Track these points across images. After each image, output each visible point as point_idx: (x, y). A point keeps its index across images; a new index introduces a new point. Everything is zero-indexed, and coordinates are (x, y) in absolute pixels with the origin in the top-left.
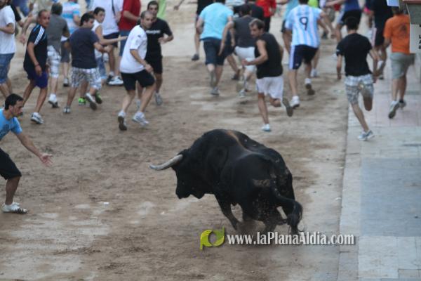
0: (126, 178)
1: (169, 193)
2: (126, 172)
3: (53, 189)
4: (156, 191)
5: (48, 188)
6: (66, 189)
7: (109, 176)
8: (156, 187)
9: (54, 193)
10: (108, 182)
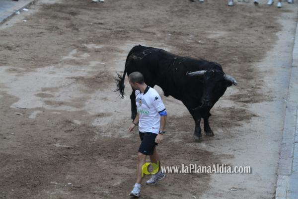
0: (181, 22)
1: (203, 31)
2: (182, 19)
3: (143, 26)
4: (196, 30)
5: (140, 25)
6: (149, 26)
7: (172, 21)
8: (197, 27)
9: (143, 28)
10: (172, 24)
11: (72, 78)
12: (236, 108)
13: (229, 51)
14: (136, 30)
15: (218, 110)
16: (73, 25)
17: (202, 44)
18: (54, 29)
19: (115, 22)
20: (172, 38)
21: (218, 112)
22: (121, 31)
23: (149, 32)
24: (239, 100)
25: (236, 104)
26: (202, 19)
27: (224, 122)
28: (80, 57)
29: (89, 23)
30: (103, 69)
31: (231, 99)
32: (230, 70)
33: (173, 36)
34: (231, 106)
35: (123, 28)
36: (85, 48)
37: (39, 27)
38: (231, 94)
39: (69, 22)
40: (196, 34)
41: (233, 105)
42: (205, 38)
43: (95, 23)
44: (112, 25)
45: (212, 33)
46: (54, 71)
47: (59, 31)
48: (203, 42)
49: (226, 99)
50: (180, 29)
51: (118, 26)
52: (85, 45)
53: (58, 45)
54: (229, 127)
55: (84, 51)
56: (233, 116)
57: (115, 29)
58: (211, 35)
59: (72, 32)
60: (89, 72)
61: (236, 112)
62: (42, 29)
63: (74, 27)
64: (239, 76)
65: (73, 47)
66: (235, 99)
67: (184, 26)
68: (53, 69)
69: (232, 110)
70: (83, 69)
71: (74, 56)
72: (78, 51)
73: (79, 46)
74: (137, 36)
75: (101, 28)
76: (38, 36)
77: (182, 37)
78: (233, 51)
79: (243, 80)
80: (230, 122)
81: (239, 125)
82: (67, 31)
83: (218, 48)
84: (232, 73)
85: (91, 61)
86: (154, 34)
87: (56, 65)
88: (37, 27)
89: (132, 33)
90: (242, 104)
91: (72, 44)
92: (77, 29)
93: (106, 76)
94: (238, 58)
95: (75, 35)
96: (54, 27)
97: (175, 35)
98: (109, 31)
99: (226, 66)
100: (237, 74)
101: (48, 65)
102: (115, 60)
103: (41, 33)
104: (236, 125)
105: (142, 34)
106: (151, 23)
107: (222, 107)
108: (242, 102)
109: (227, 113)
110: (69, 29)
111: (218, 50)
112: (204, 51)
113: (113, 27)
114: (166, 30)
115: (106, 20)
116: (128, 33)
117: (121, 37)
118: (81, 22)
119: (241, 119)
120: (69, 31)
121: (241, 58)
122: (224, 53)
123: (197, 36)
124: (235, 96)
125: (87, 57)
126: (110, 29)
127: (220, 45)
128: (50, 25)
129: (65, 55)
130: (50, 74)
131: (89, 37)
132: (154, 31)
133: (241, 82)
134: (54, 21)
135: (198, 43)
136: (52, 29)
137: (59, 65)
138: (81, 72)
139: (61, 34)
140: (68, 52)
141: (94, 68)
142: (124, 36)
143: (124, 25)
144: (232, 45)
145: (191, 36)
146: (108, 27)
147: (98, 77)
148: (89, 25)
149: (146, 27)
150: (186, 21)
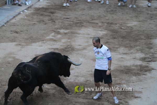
11: (51, 49)
12: (143, 65)
13: (139, 33)
14: (87, 21)
15: (133, 66)
16: (52, 19)
17: (124, 29)
18: (42, 21)
19: (76, 18)
20: (107, 26)
21: (133, 67)
22: (79, 22)
23: (95, 23)
24: (145, 60)
25: (143, 62)
26: (124, 15)
27: (136, 73)
28: (56, 37)
29: (61, 18)
30: (69, 44)
31: (140, 60)
32: (140, 44)
33: (108, 25)
34: (140, 64)
35: (80, 20)
36: (59, 32)
37: (33, 20)
38: (141, 57)
39: (50, 17)
40: (121, 24)
41: (142, 63)
42: (126, 26)
43: (64, 18)
44: (74, 19)
45: (130, 23)
46: (42, 45)
47: (44, 22)
48: (124, 28)
49: (138, 60)
50: (112, 21)
51: (77, 20)
52: (59, 30)
53: (44, 30)
54: (139, 76)
55: (58, 34)
56: (142, 69)
57: (75, 21)
58: (129, 24)
59: (52, 23)
60: (61, 46)
61: (143, 67)
62: (35, 21)
63: (53, 21)
64: (145, 47)
65: (52, 31)
66: (143, 60)
67: (114, 19)
68: (41, 44)
69: (141, 66)
70: (58, 44)
71: (53, 37)
72: (55, 34)
73: (56, 31)
74: (88, 25)
75: (67, 21)
76: (33, 26)
77: (113, 25)
78: (141, 33)
79: (147, 49)
80: (140, 73)
81: (145, 75)
82: (48, 22)
83: (133, 31)
84: (141, 45)
85: (62, 39)
86: (97, 24)
87: (43, 42)
88: (32, 20)
89: (85, 23)
90: (146, 63)
91: (52, 30)
92: (54, 22)
93: (70, 48)
94: (144, 37)
95: (53, 24)
96: (41, 20)
97: (109, 24)
98: (72, 22)
99: (137, 42)
100: (144, 46)
101: (38, 42)
102: (76, 39)
103: (34, 24)
104: (143, 74)
105: (91, 24)
106: (96, 18)
107: (135, 64)
108: (147, 61)
109: (138, 68)
110: (50, 22)
111: (133, 32)
112: (125, 33)
113: (75, 20)
114: (104, 21)
115: (71, 16)
116: (83, 23)
117: (79, 26)
118: (57, 17)
119: (146, 71)
120: (50, 23)
121: (146, 37)
122: (136, 34)
123: (121, 25)
124: (143, 58)
125: (60, 37)
126: (73, 21)
127: (134, 29)
128: (39, 19)
129: (48, 36)
130: (39, 46)
131: (61, 26)
132: (97, 22)
133: (146, 50)
134: (41, 17)
135: (122, 29)
136: (40, 21)
137: (45, 41)
138: (57, 45)
139: (45, 24)
140: (49, 35)
141: (64, 43)
142: (81, 25)
143: (81, 19)
144: (141, 30)
145: (118, 25)
146: (72, 20)
147: (66, 48)
148: (61, 19)
149: (93, 20)
150: (115, 17)
